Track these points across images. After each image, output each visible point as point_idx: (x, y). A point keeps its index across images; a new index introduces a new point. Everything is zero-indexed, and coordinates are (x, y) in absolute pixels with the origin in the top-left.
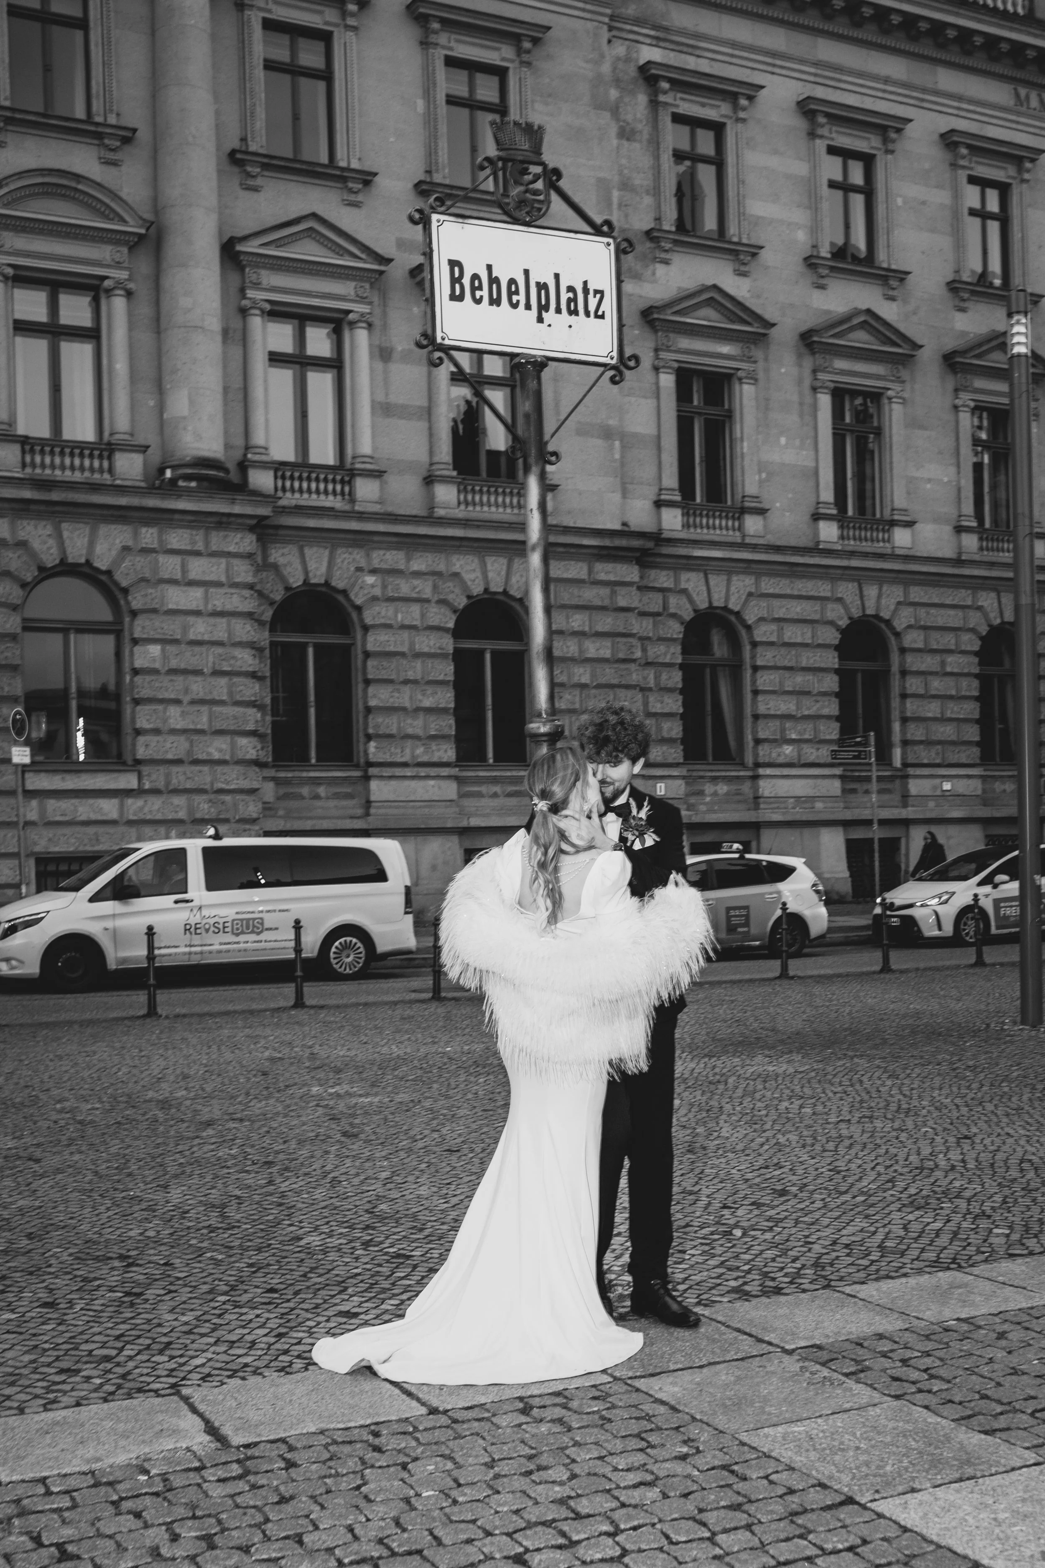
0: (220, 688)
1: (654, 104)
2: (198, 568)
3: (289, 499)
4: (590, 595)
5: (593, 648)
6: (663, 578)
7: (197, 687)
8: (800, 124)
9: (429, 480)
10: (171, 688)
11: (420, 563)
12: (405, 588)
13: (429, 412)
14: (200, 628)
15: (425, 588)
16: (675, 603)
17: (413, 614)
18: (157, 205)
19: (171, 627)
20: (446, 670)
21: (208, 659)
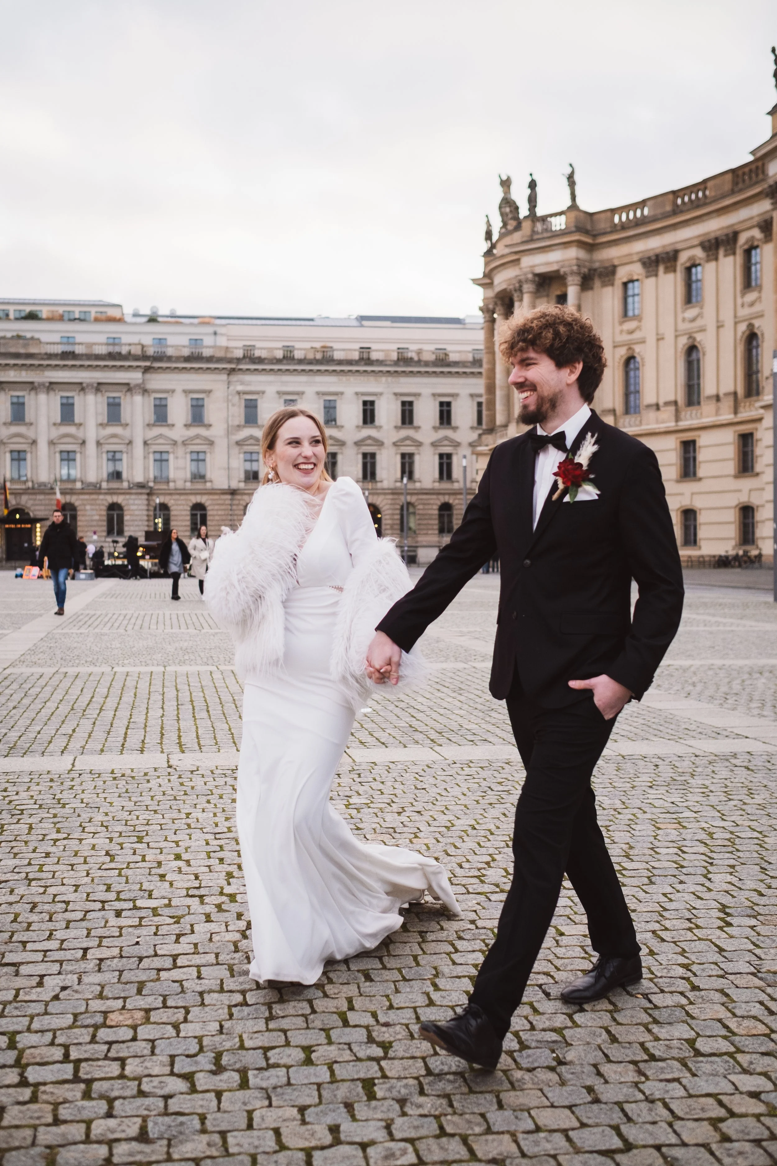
0: (140, 523)
1: (240, 398)
2: (136, 502)
3: (156, 487)
4: (220, 502)
5: (220, 513)
6: (239, 497)
7: (136, 523)
8: (277, 396)
9: (185, 481)
10: (131, 523)
11: (182, 497)
12: (179, 502)
13: (185, 468)
14: (137, 513)
15: (183, 502)
16: (241, 502)
17: (181, 507)
18: (132, 436)
19: (132, 513)
20: (189, 518)
21: (139, 518)
